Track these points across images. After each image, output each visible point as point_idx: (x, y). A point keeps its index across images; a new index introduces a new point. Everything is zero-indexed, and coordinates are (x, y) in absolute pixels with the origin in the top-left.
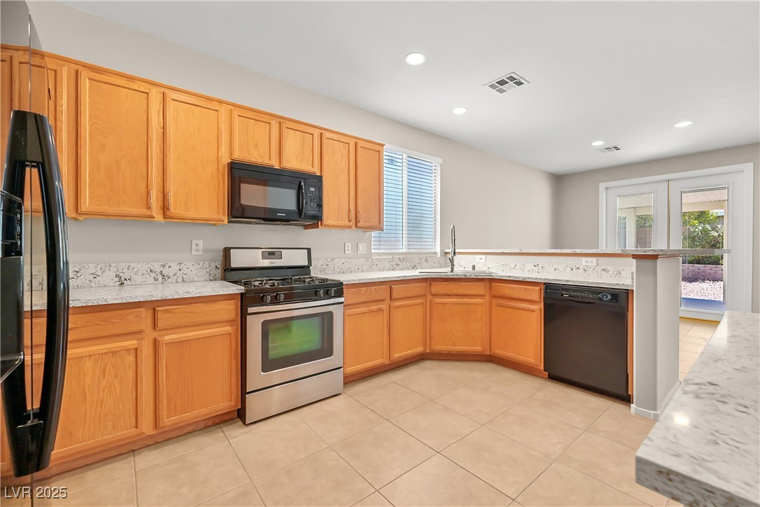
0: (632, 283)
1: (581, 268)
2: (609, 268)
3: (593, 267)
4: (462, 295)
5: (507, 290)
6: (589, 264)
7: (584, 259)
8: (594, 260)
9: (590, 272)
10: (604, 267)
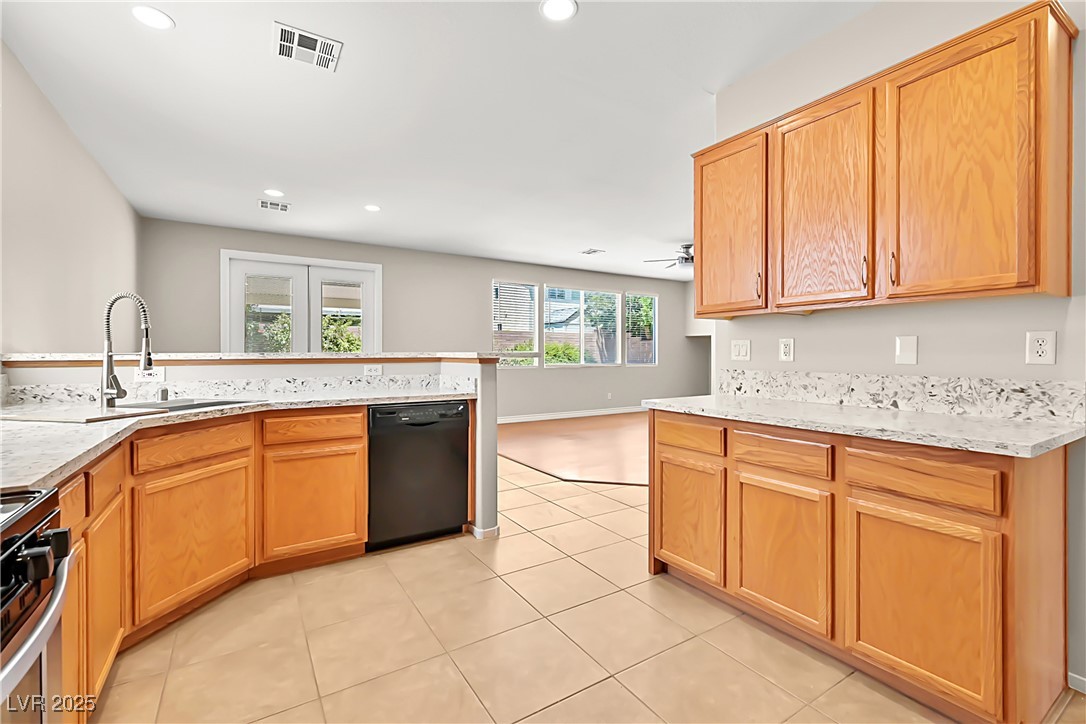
0: (476, 391)
1: (364, 380)
2: (398, 377)
3: (379, 378)
4: (208, 458)
5: (301, 428)
6: (373, 373)
7: (366, 367)
8: (379, 366)
9: (375, 385)
10: (392, 377)
